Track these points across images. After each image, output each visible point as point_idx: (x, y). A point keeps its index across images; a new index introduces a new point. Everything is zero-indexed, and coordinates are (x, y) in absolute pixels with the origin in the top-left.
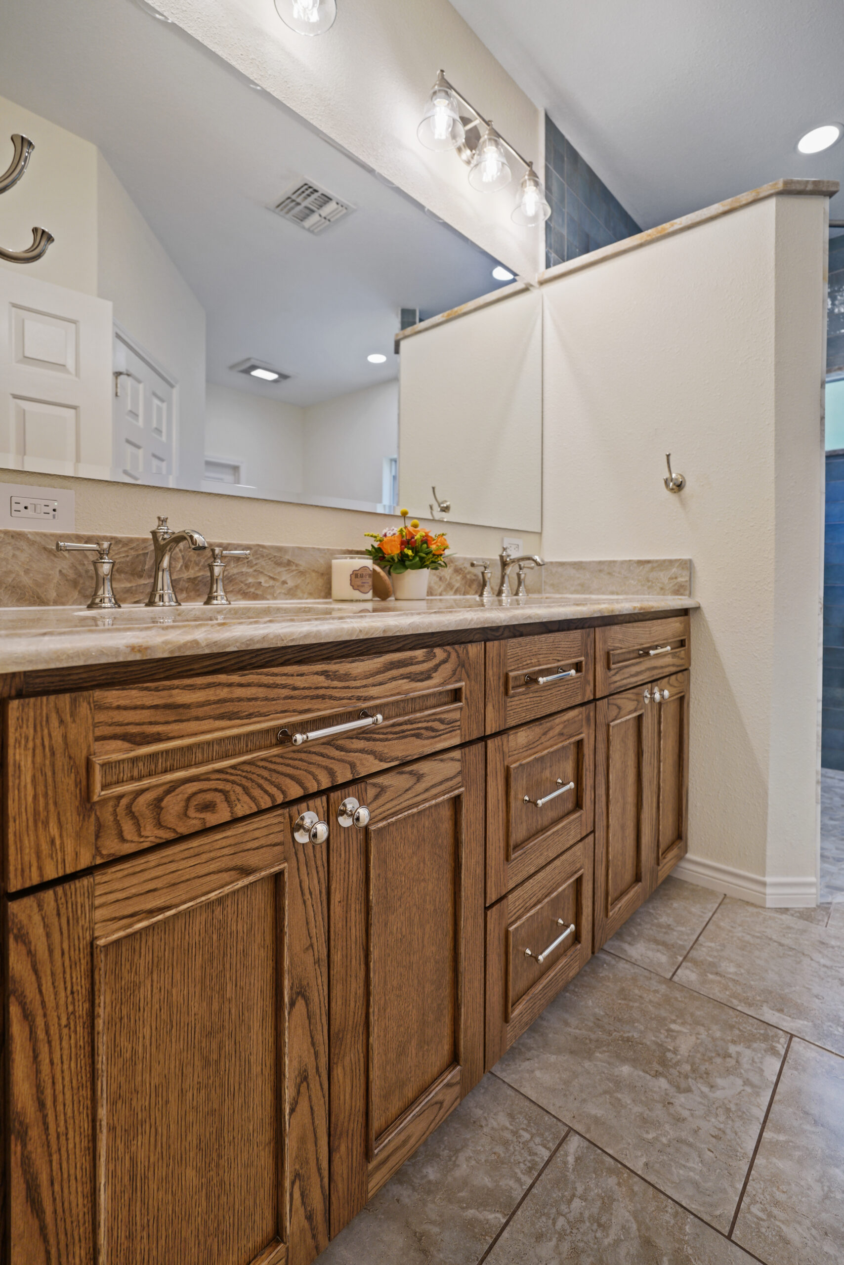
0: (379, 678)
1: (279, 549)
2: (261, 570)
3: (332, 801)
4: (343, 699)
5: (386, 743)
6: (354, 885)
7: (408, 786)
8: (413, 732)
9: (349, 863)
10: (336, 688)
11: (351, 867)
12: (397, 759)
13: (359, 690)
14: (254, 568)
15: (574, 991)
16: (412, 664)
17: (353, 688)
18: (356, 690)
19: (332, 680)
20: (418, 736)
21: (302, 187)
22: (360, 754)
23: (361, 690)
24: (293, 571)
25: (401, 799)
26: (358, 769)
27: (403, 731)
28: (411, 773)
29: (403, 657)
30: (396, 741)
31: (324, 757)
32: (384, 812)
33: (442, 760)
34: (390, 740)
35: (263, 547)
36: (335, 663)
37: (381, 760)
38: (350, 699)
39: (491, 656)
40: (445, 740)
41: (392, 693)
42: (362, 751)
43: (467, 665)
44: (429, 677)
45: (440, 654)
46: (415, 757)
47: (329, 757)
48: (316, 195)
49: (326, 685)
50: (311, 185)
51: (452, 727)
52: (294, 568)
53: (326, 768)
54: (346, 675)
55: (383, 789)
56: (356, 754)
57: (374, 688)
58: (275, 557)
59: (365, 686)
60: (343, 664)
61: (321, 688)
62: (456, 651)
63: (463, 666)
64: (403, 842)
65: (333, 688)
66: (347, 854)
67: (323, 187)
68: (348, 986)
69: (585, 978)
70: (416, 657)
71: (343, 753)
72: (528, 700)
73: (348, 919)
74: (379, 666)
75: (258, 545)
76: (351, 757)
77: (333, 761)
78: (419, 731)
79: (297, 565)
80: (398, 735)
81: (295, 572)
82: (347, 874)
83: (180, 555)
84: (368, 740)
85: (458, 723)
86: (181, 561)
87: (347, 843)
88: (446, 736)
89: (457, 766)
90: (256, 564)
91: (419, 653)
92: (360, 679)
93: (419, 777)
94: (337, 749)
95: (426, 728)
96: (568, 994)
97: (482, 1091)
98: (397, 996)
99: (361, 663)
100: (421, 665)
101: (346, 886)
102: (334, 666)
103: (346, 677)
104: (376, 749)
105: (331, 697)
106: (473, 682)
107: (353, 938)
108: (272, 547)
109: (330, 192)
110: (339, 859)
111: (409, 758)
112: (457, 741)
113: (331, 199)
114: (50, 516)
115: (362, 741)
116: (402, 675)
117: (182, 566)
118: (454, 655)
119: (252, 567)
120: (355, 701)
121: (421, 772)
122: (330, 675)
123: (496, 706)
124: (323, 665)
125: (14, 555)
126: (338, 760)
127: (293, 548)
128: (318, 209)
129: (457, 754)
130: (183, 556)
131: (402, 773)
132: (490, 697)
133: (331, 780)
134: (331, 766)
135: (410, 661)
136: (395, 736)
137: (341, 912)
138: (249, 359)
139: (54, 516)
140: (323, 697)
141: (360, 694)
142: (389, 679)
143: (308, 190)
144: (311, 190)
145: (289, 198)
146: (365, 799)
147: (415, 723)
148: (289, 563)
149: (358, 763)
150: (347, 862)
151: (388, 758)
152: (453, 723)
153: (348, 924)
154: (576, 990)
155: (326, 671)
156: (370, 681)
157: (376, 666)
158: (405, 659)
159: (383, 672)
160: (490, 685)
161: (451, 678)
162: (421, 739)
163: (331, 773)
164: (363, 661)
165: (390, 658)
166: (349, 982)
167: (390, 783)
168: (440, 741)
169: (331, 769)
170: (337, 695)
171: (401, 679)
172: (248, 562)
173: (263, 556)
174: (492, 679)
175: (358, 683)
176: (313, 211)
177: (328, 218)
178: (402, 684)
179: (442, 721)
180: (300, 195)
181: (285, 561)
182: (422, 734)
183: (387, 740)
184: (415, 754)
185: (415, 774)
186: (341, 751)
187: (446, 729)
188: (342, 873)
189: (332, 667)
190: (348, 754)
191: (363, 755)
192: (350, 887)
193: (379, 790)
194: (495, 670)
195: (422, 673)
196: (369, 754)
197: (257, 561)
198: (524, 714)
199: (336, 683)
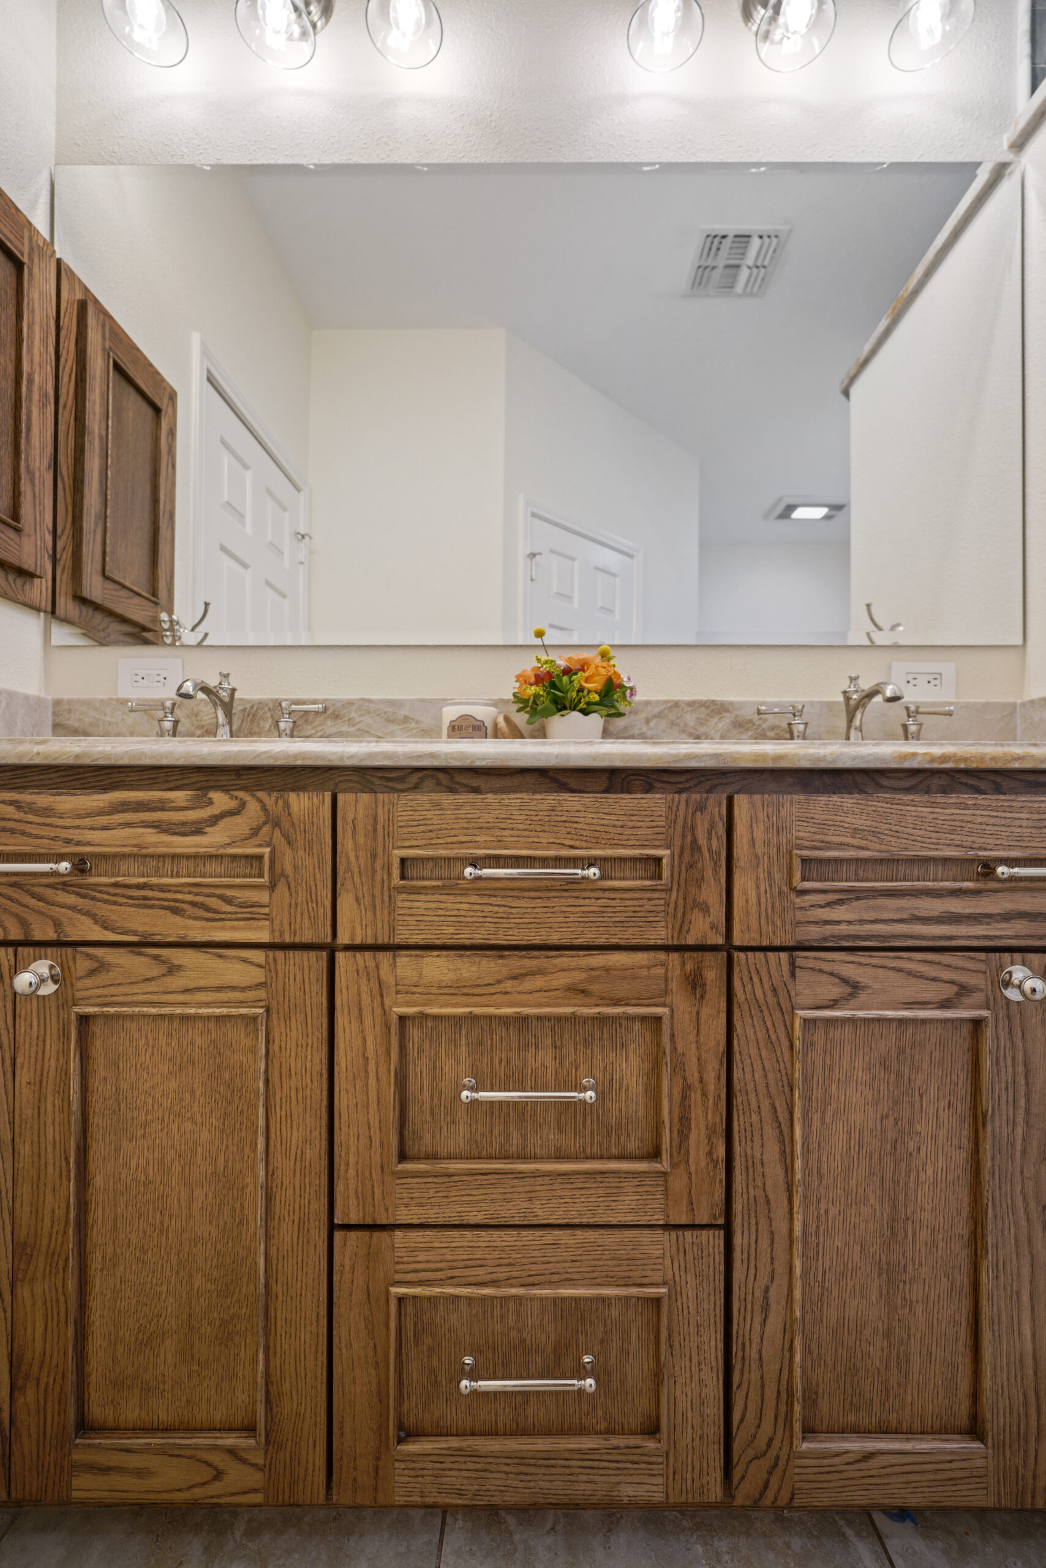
0: (104, 820)
1: (392, 703)
2: (367, 729)
3: (20, 956)
4: (42, 837)
5: (114, 907)
6: (52, 1073)
7: (149, 975)
8: (166, 903)
9: (44, 1041)
10: (31, 823)
11: (48, 1047)
12: (134, 933)
13: (68, 831)
14: (357, 727)
15: (718, 1555)
16: (163, 809)
17: (57, 827)
18: (63, 830)
19: (25, 813)
20: (175, 911)
21: (705, 243)
22: (69, 912)
23: (71, 831)
24: (412, 729)
25: (136, 989)
26: (65, 929)
27: (145, 898)
28: (156, 958)
29: (147, 798)
30: (133, 909)
31: (13, 902)
32: (106, 996)
33: (220, 956)
34: (121, 905)
35: (370, 701)
36: (31, 794)
37: (106, 928)
38: (52, 839)
39: (350, 817)
40: (234, 928)
41: (125, 843)
42: (73, 908)
43: (286, 825)
44: (199, 832)
45: (221, 800)
46: (171, 939)
47: (20, 903)
48: (727, 243)
49: (16, 817)
50: (714, 233)
51: (250, 913)
52: (413, 725)
53: (17, 916)
54: (46, 809)
55: (102, 966)
56: (64, 910)
57: (92, 832)
58: (385, 712)
59: (78, 827)
60: (42, 796)
61: (10, 820)
62: (260, 800)
63: (277, 824)
64: (150, 1050)
65: (27, 822)
66: (42, 1029)
67: (731, 226)
68: (41, 1196)
69: (771, 1556)
70: (171, 801)
71: (41, 904)
72: (464, 906)
73: (42, 1111)
74: (102, 805)
75: (364, 700)
76: (56, 911)
77: (26, 910)
78: (177, 905)
79: (417, 722)
80: (136, 902)
81: (414, 731)
82: (40, 1054)
83: (269, 714)
84: (84, 896)
85: (266, 910)
86: (270, 721)
87: (42, 1017)
88: (236, 923)
89: (258, 975)
90: (360, 722)
91: (180, 796)
92: (69, 817)
93: (172, 969)
94: (33, 897)
95: (194, 904)
96: (699, 1549)
97: (402, 1549)
98: (139, 1259)
99: (72, 798)
100: (181, 813)
101: (39, 1068)
102: (29, 796)
103: (47, 812)
104: (95, 911)
105: (23, 833)
106: (301, 853)
107: (50, 1138)
108: (382, 701)
109: (743, 228)
110: (28, 1030)
111: (157, 938)
112: (264, 937)
113: (749, 236)
114: (161, 684)
115: (72, 896)
116: (142, 822)
117: (271, 726)
118: (253, 807)
119: (354, 725)
120: (60, 843)
121: (176, 962)
122: (22, 807)
123: (367, 900)
124: (13, 794)
125: (122, 720)
126: (36, 911)
127: (412, 701)
128: (742, 259)
129: (258, 956)
130: (272, 716)
131: (140, 954)
132: (349, 882)
133: (23, 931)
134: (25, 915)
135: (159, 805)
136: (131, 902)
137: (31, 1097)
138: (780, 499)
139: (164, 684)
140: (12, 831)
141: (70, 837)
142: (120, 824)
143: (715, 241)
144: (717, 240)
145: (699, 267)
146: (73, 969)
147: (170, 891)
148: (406, 720)
149: (66, 921)
150: (41, 1039)
151: (118, 928)
152: (252, 906)
153: (42, 1116)
154: (726, 1557)
155: (17, 802)
156: (87, 822)
157: (95, 804)
158: (153, 801)
159: (109, 813)
160: (348, 862)
161: (246, 839)
162: (183, 916)
163: (24, 924)
164: (75, 795)
165: (122, 796)
166: (41, 1192)
167: (116, 961)
168: (223, 929)
169: (24, 919)
170: (34, 832)
171: (141, 827)
172: (349, 720)
173: (369, 712)
174: (352, 854)
175: (67, 822)
176: (738, 267)
177: (759, 263)
178: (143, 833)
179: (228, 901)
180: (708, 255)
181: (401, 717)
182: (184, 910)
183: (115, 903)
184: (170, 935)
185: (163, 962)
186: (39, 900)
187: (236, 913)
188: (33, 1049)
189: (26, 797)
190: (50, 907)
191: (75, 914)
192: (45, 1072)
193: (96, 965)
194: (361, 840)
195: (184, 824)
196: (84, 914)
197: (361, 719)
198: (451, 930)
199: (30, 817)
